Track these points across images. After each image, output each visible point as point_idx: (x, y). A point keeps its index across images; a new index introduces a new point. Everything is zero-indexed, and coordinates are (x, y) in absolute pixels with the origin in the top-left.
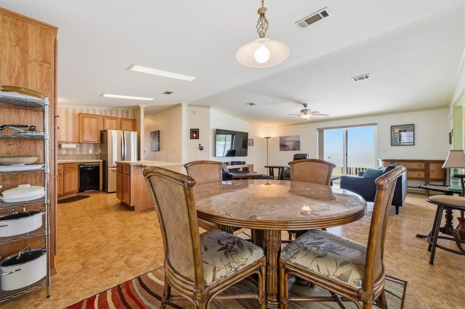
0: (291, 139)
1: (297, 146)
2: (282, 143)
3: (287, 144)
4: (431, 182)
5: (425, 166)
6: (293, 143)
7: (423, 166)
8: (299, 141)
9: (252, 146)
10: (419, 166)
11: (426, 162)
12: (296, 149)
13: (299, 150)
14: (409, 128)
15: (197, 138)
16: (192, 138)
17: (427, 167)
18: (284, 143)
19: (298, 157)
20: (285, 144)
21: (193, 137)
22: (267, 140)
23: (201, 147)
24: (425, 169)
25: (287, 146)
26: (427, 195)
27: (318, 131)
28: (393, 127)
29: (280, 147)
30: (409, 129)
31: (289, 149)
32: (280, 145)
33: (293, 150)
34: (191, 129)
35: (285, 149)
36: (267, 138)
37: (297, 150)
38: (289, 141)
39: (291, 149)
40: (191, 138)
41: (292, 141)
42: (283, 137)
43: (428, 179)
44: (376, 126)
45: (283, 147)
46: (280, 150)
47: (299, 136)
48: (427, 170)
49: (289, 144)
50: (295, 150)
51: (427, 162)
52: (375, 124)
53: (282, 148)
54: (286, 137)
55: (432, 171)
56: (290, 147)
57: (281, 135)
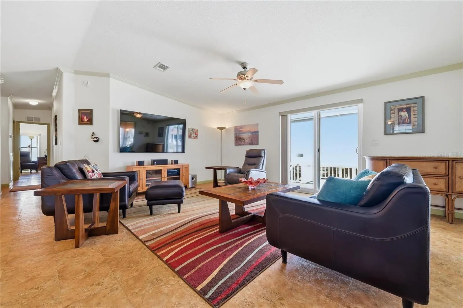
0: (248, 129)
1: (255, 138)
2: (237, 135)
4: (458, 197)
5: (446, 168)
7: (442, 168)
9: (195, 138)
10: (435, 168)
11: (449, 161)
12: (253, 143)
13: (257, 144)
14: (416, 103)
15: (90, 122)
16: (81, 122)
17: (450, 171)
19: (251, 154)
20: (240, 136)
21: (84, 122)
22: (221, 131)
23: (94, 137)
24: (447, 174)
26: (451, 221)
27: (280, 116)
28: (388, 104)
29: (235, 140)
30: (416, 105)
32: (235, 138)
34: (79, 110)
36: (221, 129)
38: (245, 133)
39: (247, 143)
40: (80, 124)
41: (249, 132)
42: (238, 128)
43: (452, 192)
44: (362, 104)
45: (239, 140)
46: (235, 145)
47: (257, 125)
48: (450, 176)
49: (245, 136)
50: (252, 144)
51: (451, 162)
52: (360, 101)
53: (237, 142)
54: (241, 127)
55: (460, 177)
56: (247, 141)
57: (235, 126)
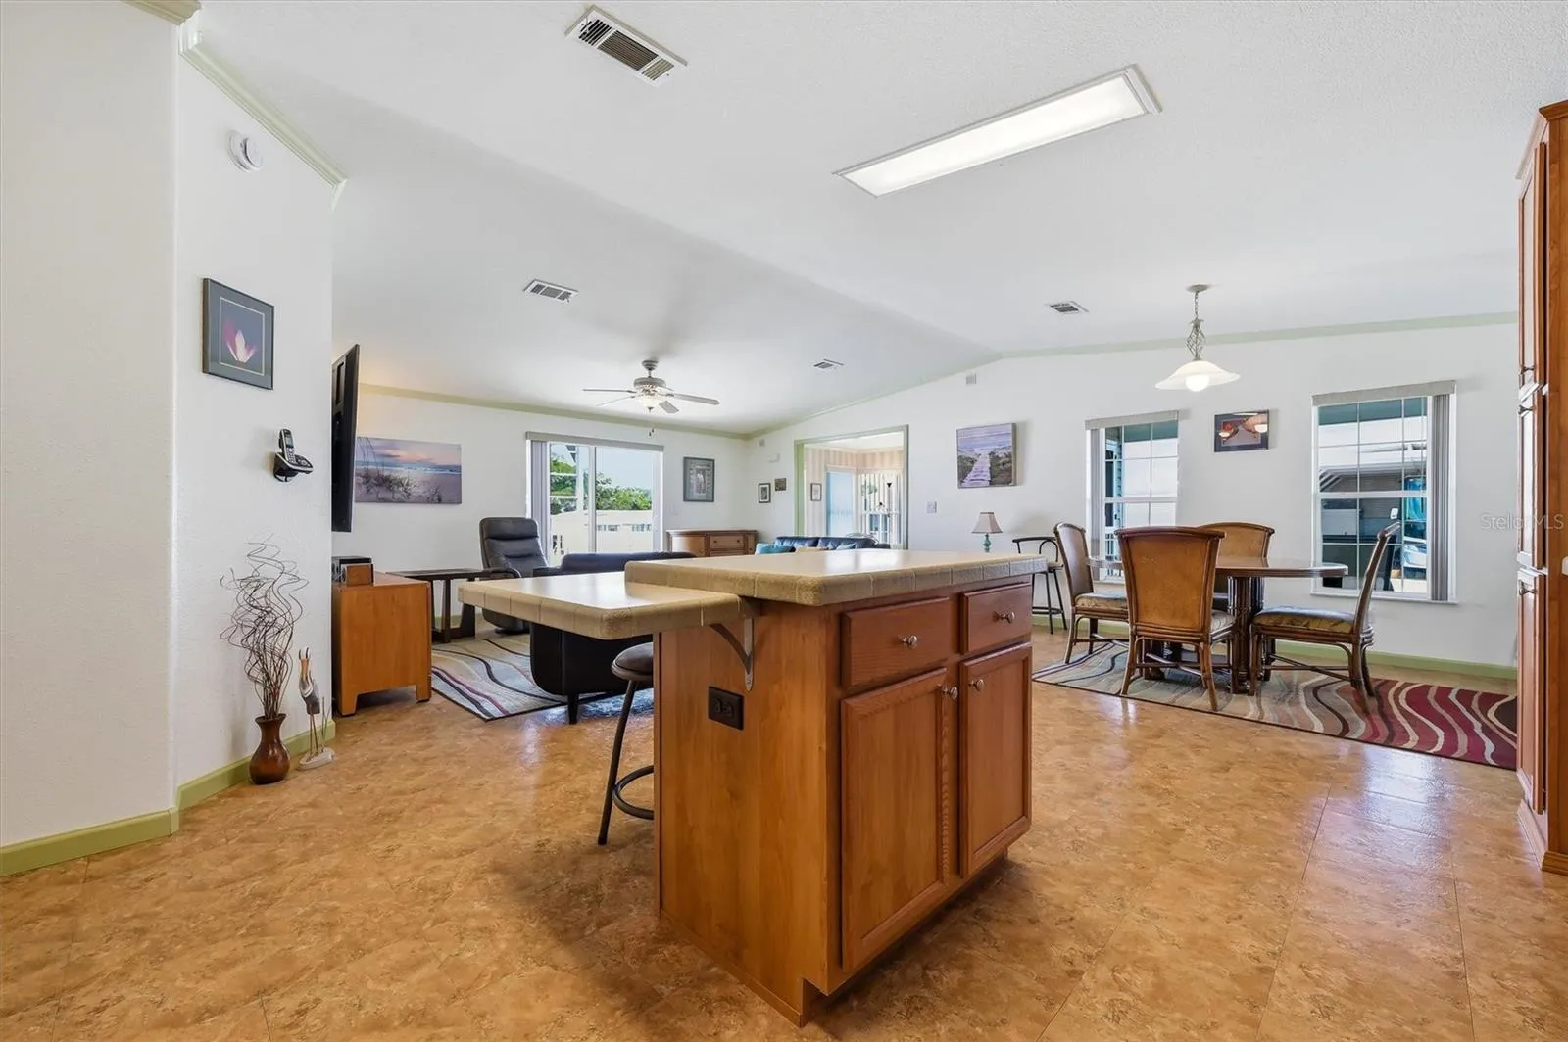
0: (422, 456)
1: (445, 486)
2: (371, 467)
3: (401, 473)
6: (430, 472)
8: (458, 469)
12: (443, 499)
18: (380, 468)
20: (386, 474)
25: (400, 483)
27: (529, 441)
28: (687, 461)
31: (412, 499)
33: (429, 501)
35: (388, 495)
37: (451, 503)
38: (407, 464)
39: (419, 497)
41: (423, 463)
42: (374, 443)
44: (662, 454)
45: (378, 484)
47: (457, 446)
49: (412, 476)
50: (440, 501)
53: (368, 490)
54: (392, 444)
56: (416, 490)
